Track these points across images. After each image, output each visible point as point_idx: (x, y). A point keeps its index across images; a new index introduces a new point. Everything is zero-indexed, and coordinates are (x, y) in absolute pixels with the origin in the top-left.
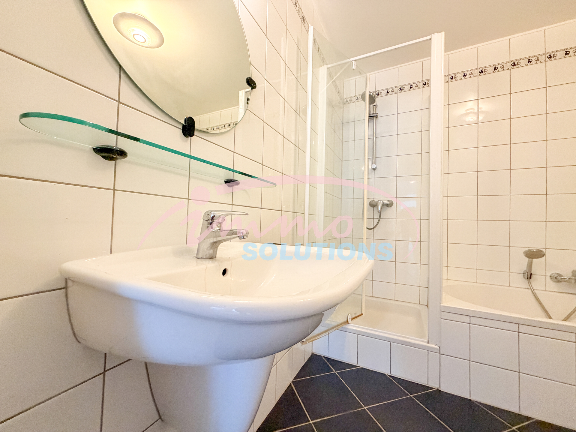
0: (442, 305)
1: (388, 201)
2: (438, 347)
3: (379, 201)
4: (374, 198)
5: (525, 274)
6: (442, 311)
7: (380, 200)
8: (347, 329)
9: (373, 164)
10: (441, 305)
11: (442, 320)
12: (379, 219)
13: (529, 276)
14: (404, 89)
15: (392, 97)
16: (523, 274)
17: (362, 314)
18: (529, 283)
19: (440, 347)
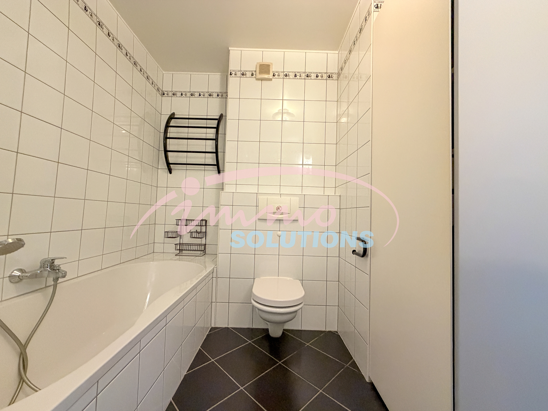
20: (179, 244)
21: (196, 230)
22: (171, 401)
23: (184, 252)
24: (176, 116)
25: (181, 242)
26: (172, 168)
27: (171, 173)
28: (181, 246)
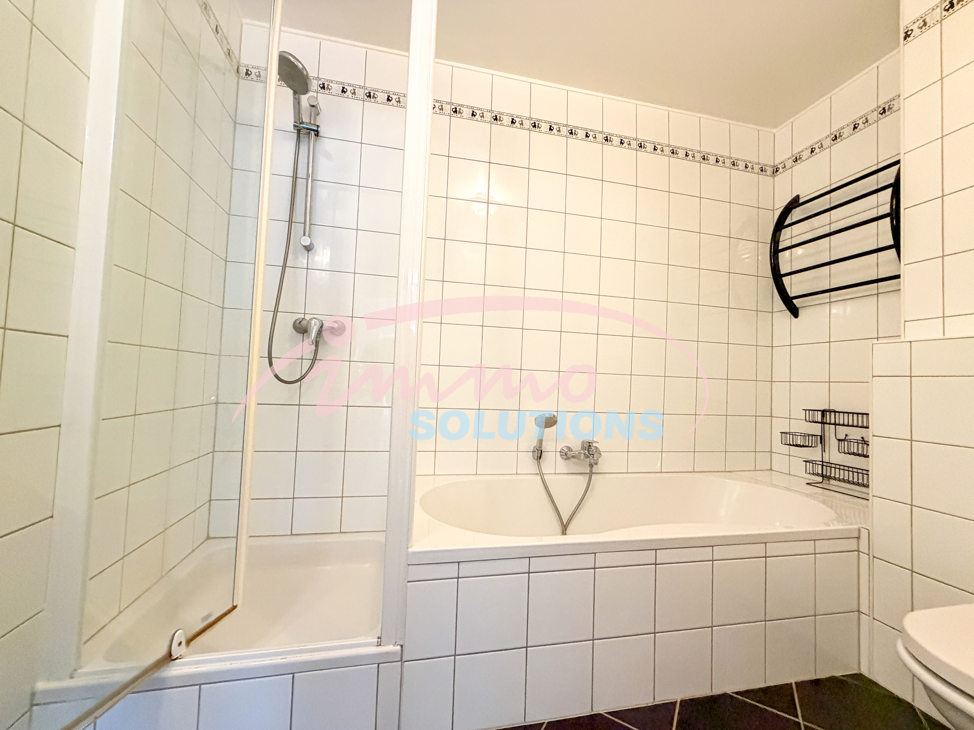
0: (410, 550)
1: (335, 322)
2: (399, 647)
3: (311, 319)
4: (305, 314)
5: (535, 452)
6: (409, 565)
7: (315, 318)
8: (163, 680)
9: (304, 235)
10: (408, 551)
11: (409, 583)
12: (314, 360)
13: (539, 454)
14: (376, 98)
15: (354, 106)
16: (533, 452)
17: (234, 607)
18: (539, 465)
19: (402, 646)
20: (821, 463)
21: (862, 438)
22: (676, 702)
23: (832, 482)
24: (801, 201)
25: (826, 459)
26: (798, 306)
27: (796, 316)
28: (824, 467)
